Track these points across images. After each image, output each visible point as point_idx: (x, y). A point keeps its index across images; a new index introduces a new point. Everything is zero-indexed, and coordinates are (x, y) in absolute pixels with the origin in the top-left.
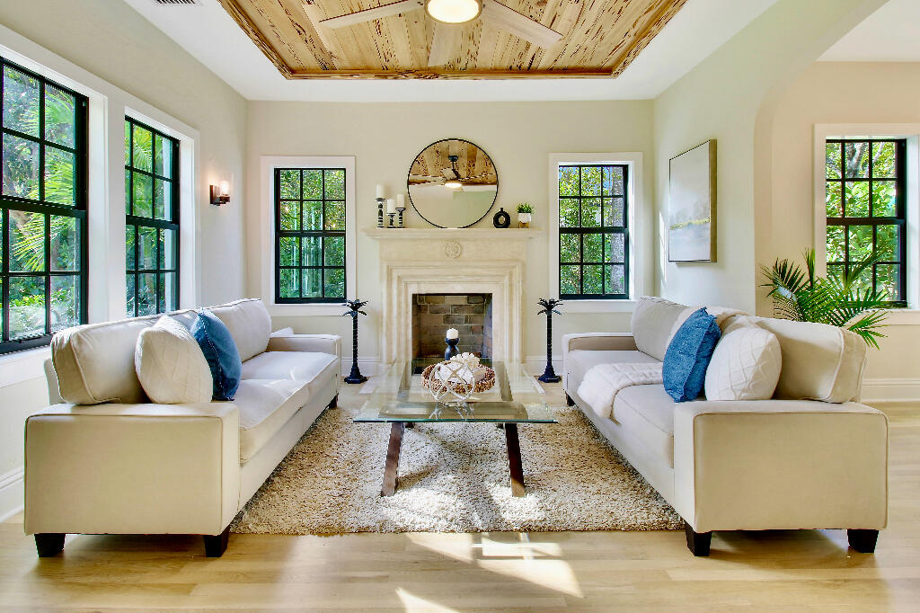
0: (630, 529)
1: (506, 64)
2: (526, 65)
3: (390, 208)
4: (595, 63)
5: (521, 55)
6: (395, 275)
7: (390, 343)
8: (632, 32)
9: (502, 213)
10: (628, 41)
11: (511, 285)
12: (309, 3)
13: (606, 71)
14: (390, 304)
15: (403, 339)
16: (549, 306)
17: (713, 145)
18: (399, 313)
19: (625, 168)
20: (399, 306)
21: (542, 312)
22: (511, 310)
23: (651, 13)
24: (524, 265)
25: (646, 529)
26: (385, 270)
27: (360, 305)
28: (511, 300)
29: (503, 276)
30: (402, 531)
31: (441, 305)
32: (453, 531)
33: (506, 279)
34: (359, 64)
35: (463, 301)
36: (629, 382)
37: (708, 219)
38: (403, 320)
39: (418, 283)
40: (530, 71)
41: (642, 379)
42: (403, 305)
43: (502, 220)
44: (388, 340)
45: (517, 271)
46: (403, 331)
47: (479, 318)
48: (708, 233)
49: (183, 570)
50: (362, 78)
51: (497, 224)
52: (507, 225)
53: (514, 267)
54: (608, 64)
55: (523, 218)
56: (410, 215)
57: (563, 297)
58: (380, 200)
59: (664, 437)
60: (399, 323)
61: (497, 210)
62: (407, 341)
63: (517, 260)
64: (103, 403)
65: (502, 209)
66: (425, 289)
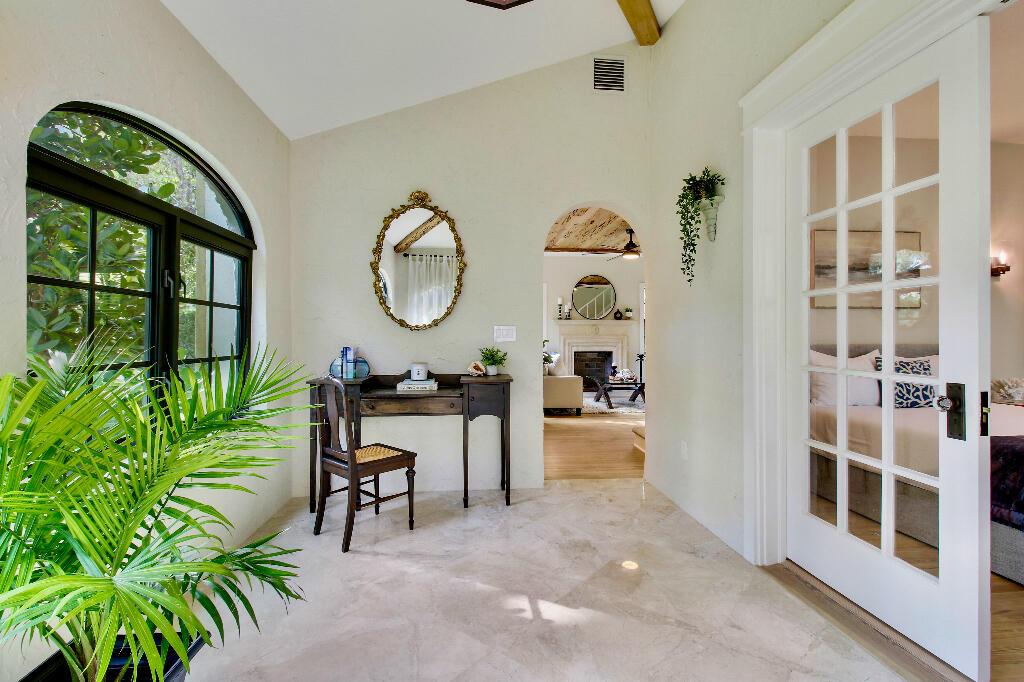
3: (566, 309)
6: (567, 342)
9: (618, 311)
11: (622, 348)
14: (564, 356)
16: (640, 357)
18: (568, 360)
21: (637, 360)
22: (622, 360)
24: (628, 338)
26: (562, 339)
28: (622, 354)
29: (619, 343)
33: (620, 345)
35: (595, 356)
38: (570, 363)
39: (578, 346)
42: (570, 356)
43: (619, 315)
45: (625, 341)
47: (602, 364)
51: (616, 318)
52: (620, 318)
53: (624, 338)
55: (629, 314)
56: (574, 313)
58: (560, 305)
60: (568, 366)
61: (615, 311)
63: (624, 335)
66: (580, 349)
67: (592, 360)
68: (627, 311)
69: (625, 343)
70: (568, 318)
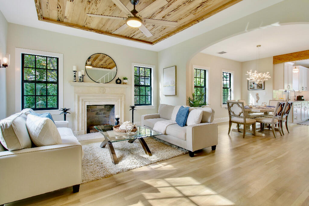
0: (178, 156)
1: (125, 35)
2: (131, 37)
3: (80, 74)
4: (149, 41)
5: (131, 34)
6: (81, 99)
7: (78, 123)
8: (161, 36)
9: (118, 79)
10: (159, 37)
11: (121, 102)
12: (71, 1)
13: (151, 43)
14: (79, 109)
15: (83, 121)
16: (133, 108)
17: (176, 67)
18: (82, 113)
19: (151, 69)
20: (82, 110)
21: (131, 109)
22: (121, 110)
23: (168, 33)
24: (125, 95)
25: (180, 155)
26: (77, 97)
27: (67, 110)
28: (121, 106)
29: (119, 99)
30: (129, 170)
31: (95, 109)
32: (142, 167)
33: (120, 100)
34: (75, 23)
35: (103, 107)
36: (169, 124)
37: (174, 85)
38: (83, 114)
39: (89, 101)
40: (131, 38)
41: (171, 123)
42: (84, 109)
43: (119, 81)
44: (78, 122)
45: (123, 98)
46: (83, 119)
47: (108, 113)
48: (175, 88)
49: (69, 198)
50: (74, 28)
51: (117, 83)
52: (120, 83)
53: (122, 96)
54: (151, 41)
55: (125, 81)
56: (86, 78)
57: (135, 105)
58: (75, 71)
59: (184, 134)
60: (82, 115)
61: (116, 78)
62: (85, 122)
63: (122, 94)
64: (24, 149)
65: (118, 78)
66: (91, 104)
67: (101, 110)
68: (125, 79)
69: (123, 99)
70: (82, 80)
